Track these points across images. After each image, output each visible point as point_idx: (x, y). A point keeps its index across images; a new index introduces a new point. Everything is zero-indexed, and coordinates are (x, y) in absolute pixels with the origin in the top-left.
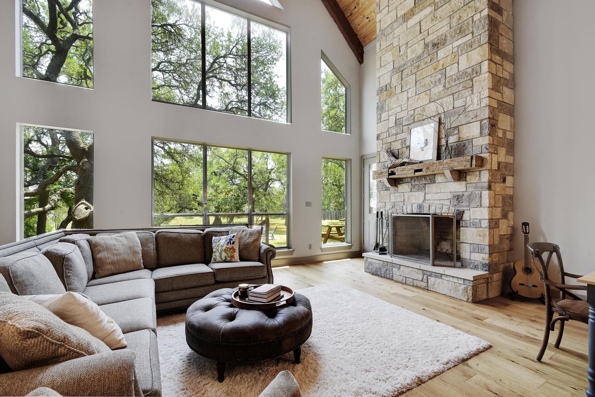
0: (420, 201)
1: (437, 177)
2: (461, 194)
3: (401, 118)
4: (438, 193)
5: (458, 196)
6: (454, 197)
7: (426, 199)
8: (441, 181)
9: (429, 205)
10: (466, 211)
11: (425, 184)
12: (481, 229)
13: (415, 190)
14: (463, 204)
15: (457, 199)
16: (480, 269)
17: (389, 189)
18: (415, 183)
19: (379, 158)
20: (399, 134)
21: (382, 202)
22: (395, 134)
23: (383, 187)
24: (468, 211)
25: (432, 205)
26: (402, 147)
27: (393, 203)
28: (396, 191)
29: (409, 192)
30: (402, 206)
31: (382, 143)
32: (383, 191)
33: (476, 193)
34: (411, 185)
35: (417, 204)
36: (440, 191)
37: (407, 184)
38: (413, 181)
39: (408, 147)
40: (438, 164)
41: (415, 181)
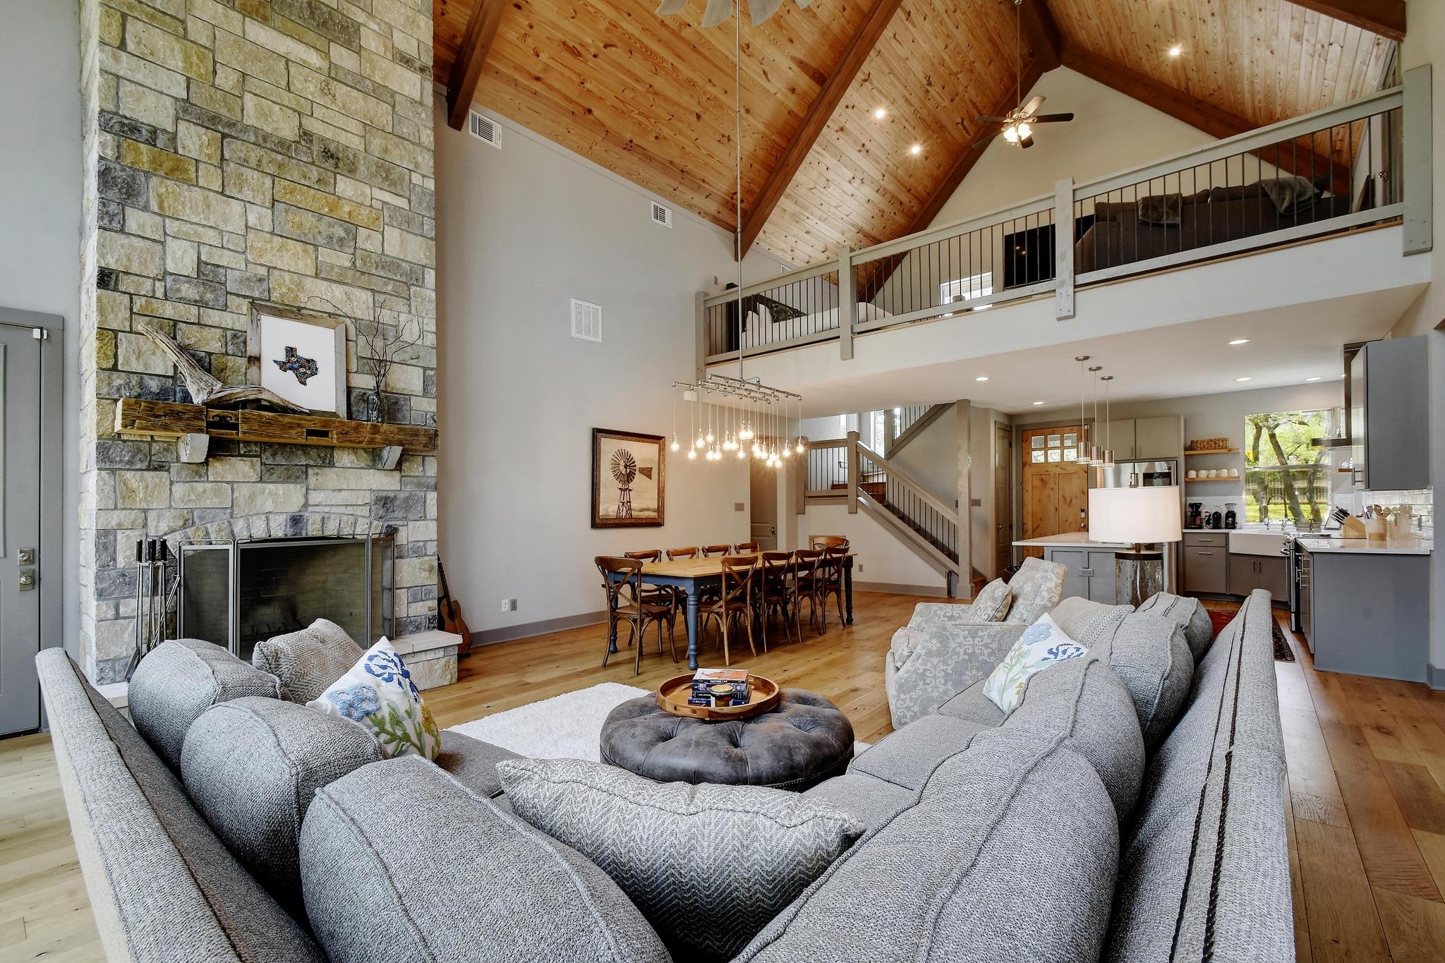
0: (294, 506)
1: (338, 455)
2: (392, 495)
3: (218, 266)
4: (340, 490)
5: (386, 498)
6: (378, 500)
7: (311, 502)
8: (349, 465)
9: (323, 518)
10: (401, 528)
11: (307, 466)
12: (427, 558)
13: (274, 478)
14: (395, 514)
15: (385, 504)
16: (423, 629)
17: (163, 467)
18: (274, 459)
19: (111, 354)
20: (213, 309)
21: (130, 509)
22: (196, 301)
23: (133, 457)
24: (405, 528)
25: (329, 518)
26: (226, 351)
27: (185, 511)
28: (200, 476)
29: (254, 482)
30: (229, 522)
31: (131, 309)
32: (132, 473)
33: (416, 495)
34: (261, 463)
35: (285, 516)
36: (345, 487)
37: (245, 459)
38: (268, 454)
39: (255, 360)
40: (371, 431)
41: (274, 455)
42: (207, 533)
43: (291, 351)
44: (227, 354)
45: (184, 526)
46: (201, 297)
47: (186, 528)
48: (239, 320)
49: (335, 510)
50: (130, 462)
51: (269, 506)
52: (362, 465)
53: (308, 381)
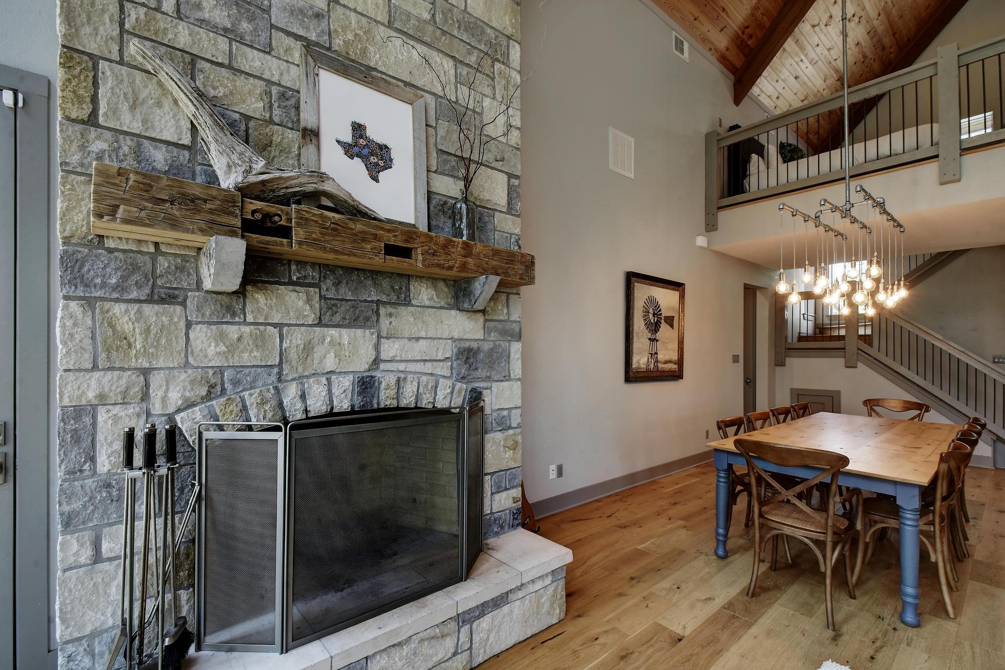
0: (361, 364)
1: (414, 286)
2: (475, 345)
4: (417, 339)
5: (469, 350)
6: (460, 353)
7: (383, 356)
8: (427, 303)
9: (398, 380)
10: (485, 392)
11: (378, 302)
12: (511, 432)
13: (337, 318)
14: (479, 374)
15: (467, 358)
16: (506, 527)
17: (175, 297)
18: (337, 291)
19: (87, 95)
20: (251, 47)
21: (121, 369)
22: (226, 30)
23: (124, 278)
24: (489, 391)
25: (405, 379)
26: (271, 117)
27: (211, 372)
28: (234, 315)
29: (311, 326)
30: (276, 388)
31: (122, 24)
32: (123, 306)
33: (500, 345)
34: (320, 296)
35: (351, 377)
36: (423, 334)
37: (298, 288)
38: (329, 282)
39: (312, 135)
40: (463, 252)
41: (337, 284)
42: (245, 408)
43: (358, 129)
44: (271, 121)
45: (209, 397)
46: (233, 25)
47: (211, 399)
48: (288, 71)
49: (412, 367)
50: (120, 287)
51: (330, 363)
52: (443, 303)
53: (382, 175)
